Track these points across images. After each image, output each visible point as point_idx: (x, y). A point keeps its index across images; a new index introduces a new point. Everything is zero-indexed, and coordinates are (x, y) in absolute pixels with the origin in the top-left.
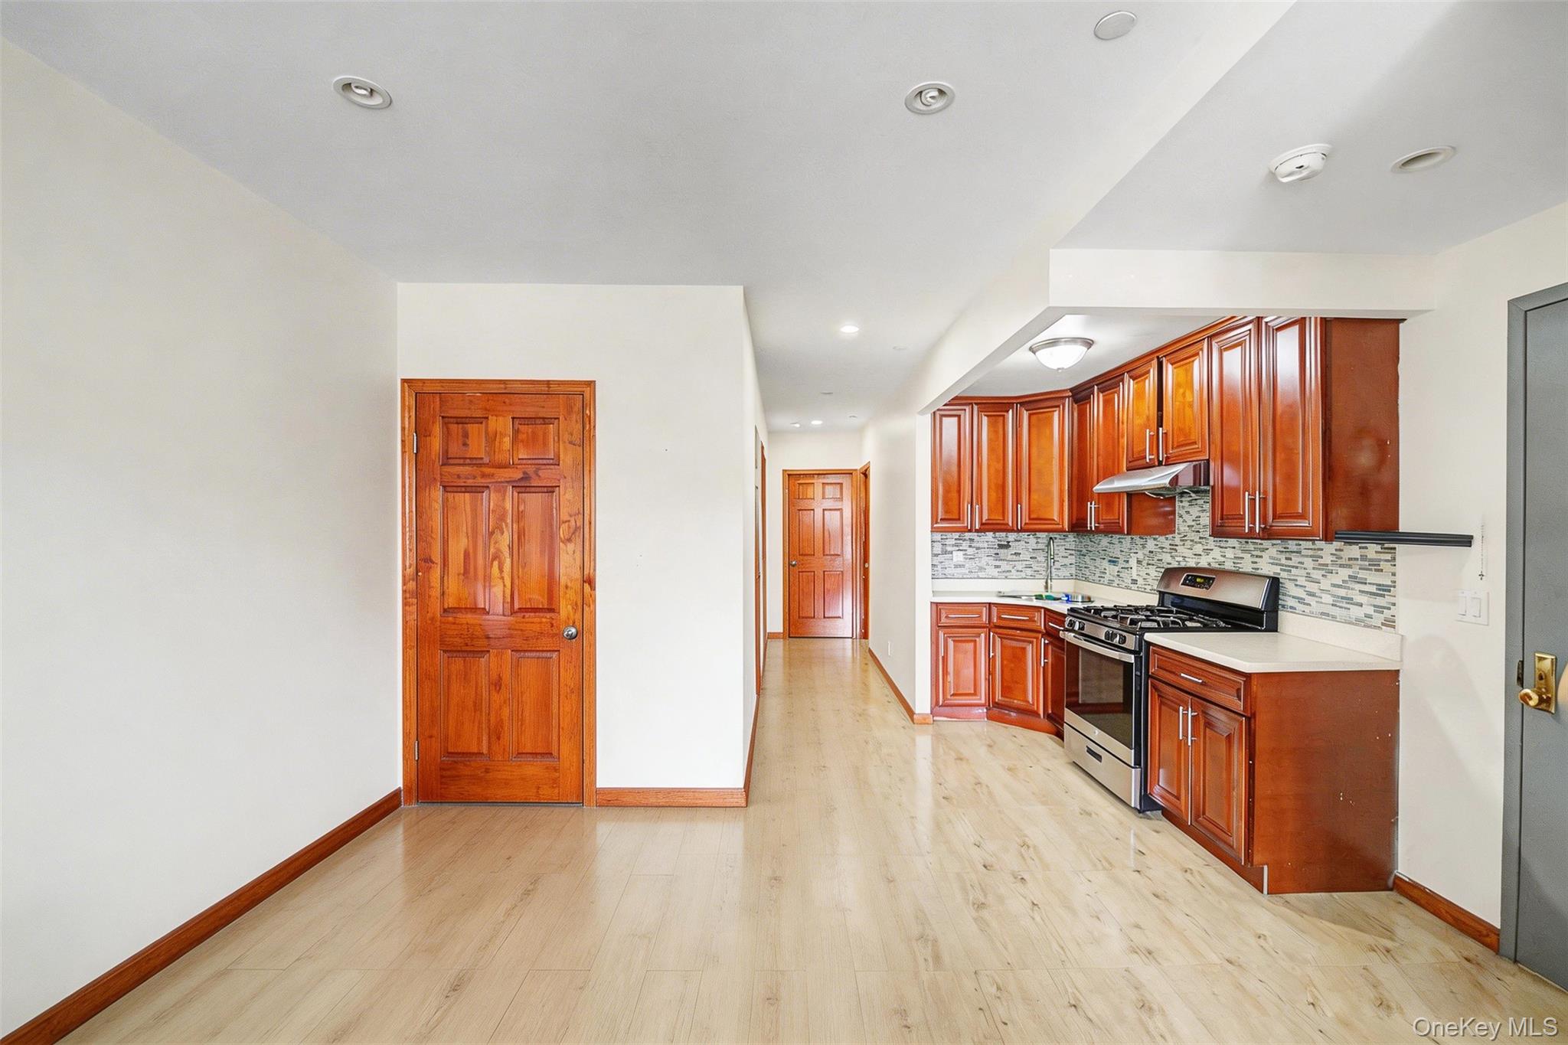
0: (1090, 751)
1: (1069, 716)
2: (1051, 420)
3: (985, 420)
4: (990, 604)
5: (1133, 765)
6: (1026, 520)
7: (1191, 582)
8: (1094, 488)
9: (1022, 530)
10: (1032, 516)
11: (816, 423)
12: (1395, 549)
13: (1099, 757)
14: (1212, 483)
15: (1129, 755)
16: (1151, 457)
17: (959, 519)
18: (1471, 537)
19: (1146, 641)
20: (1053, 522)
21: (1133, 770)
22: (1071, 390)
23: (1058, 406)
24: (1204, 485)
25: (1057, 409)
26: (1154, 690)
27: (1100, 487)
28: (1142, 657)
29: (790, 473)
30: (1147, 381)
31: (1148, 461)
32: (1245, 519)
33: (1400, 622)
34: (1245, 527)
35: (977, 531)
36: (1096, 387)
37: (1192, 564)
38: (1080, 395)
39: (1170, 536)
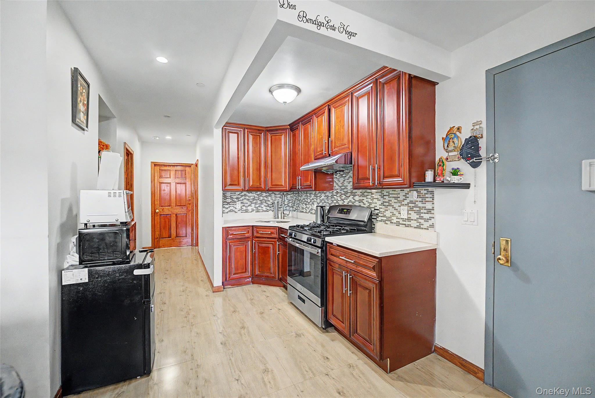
0: (300, 298)
1: (289, 280)
2: (281, 140)
3: (251, 137)
4: (253, 226)
5: (320, 306)
6: (270, 186)
7: (341, 211)
8: (300, 168)
9: (269, 190)
10: (273, 184)
11: (168, 137)
12: (433, 192)
13: (304, 301)
14: (353, 163)
15: (318, 301)
16: (325, 152)
17: (239, 185)
18: (469, 184)
19: (326, 241)
20: (283, 186)
21: (321, 308)
22: (289, 125)
23: (284, 133)
24: (349, 164)
25: (284, 134)
26: (329, 265)
27: (303, 168)
28: (324, 250)
29: (156, 164)
30: (323, 117)
31: (324, 154)
32: (370, 179)
33: (437, 226)
34: (370, 183)
35: (247, 191)
36: (300, 123)
37: (341, 203)
38: (293, 127)
39: (331, 192)
